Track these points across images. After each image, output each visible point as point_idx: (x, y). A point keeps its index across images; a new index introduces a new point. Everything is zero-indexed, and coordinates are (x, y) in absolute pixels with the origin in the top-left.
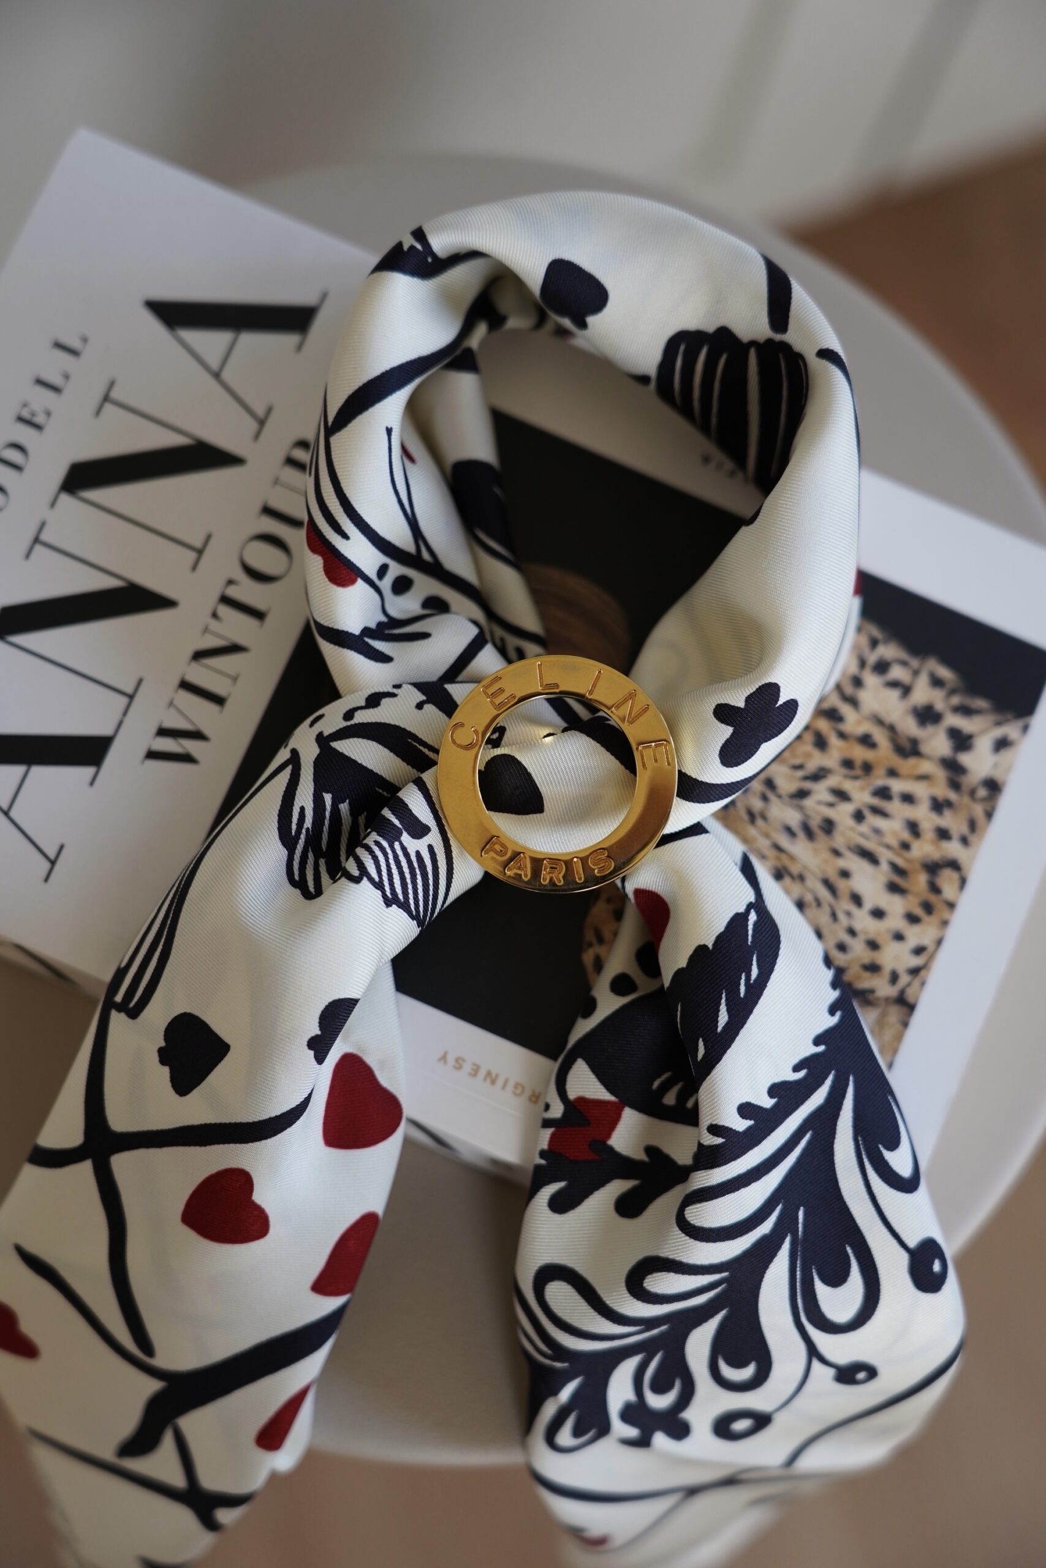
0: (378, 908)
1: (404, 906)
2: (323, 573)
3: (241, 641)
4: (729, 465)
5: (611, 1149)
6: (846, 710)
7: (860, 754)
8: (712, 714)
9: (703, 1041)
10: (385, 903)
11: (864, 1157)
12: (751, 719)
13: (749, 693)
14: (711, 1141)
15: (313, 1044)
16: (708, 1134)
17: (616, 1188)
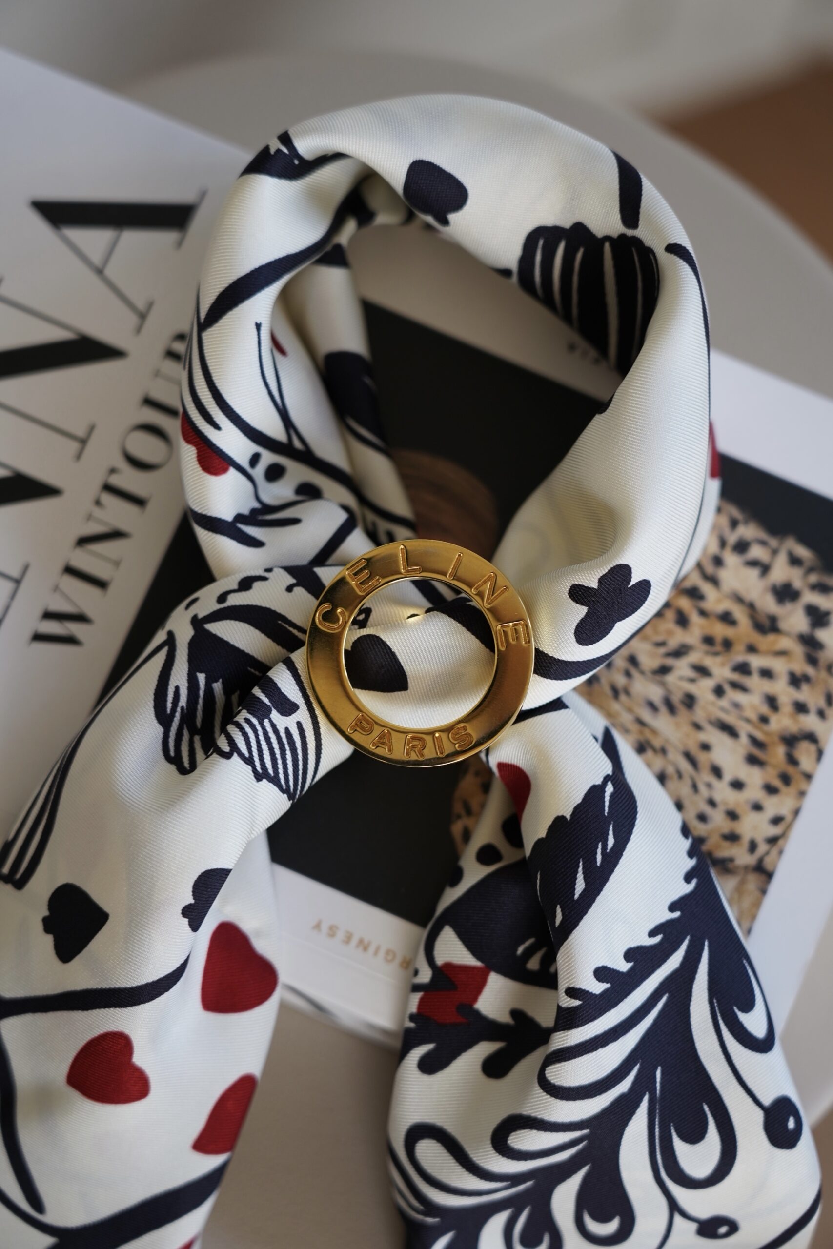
0: (248, 783)
1: (275, 780)
2: (197, 463)
3: (122, 526)
4: (593, 353)
5: (477, 1013)
6: (706, 588)
7: (720, 630)
8: (567, 595)
9: (561, 907)
10: (256, 777)
11: (719, 1018)
12: (605, 599)
13: (601, 575)
14: (570, 1003)
15: (186, 912)
16: (566, 997)
17: (483, 1050)
